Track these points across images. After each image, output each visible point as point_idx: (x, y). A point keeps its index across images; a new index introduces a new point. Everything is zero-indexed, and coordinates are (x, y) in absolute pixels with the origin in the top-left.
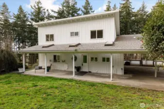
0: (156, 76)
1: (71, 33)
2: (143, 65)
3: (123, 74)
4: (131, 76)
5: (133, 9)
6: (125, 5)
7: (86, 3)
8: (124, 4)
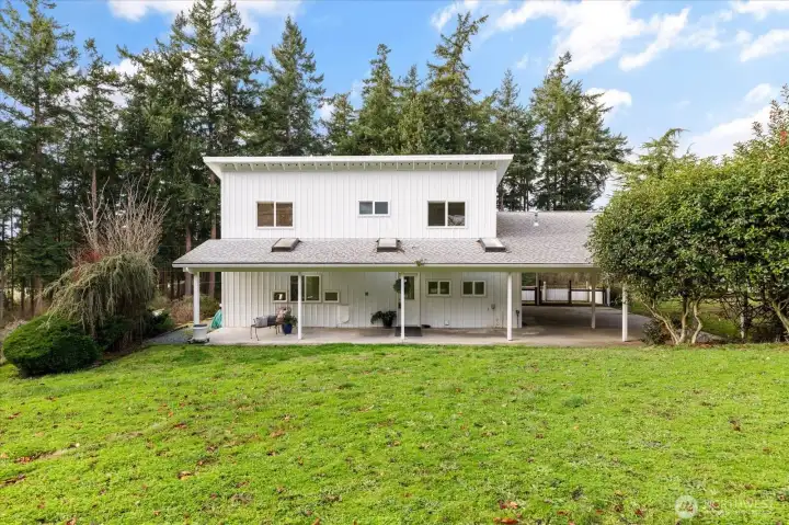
0: (593, 326)
1: (362, 203)
2: (542, 304)
3: (521, 326)
4: (542, 329)
5: (475, 92)
6: (445, 76)
7: (286, 38)
8: (441, 70)
